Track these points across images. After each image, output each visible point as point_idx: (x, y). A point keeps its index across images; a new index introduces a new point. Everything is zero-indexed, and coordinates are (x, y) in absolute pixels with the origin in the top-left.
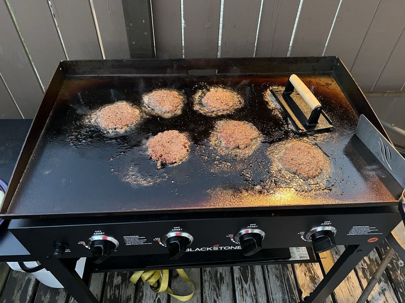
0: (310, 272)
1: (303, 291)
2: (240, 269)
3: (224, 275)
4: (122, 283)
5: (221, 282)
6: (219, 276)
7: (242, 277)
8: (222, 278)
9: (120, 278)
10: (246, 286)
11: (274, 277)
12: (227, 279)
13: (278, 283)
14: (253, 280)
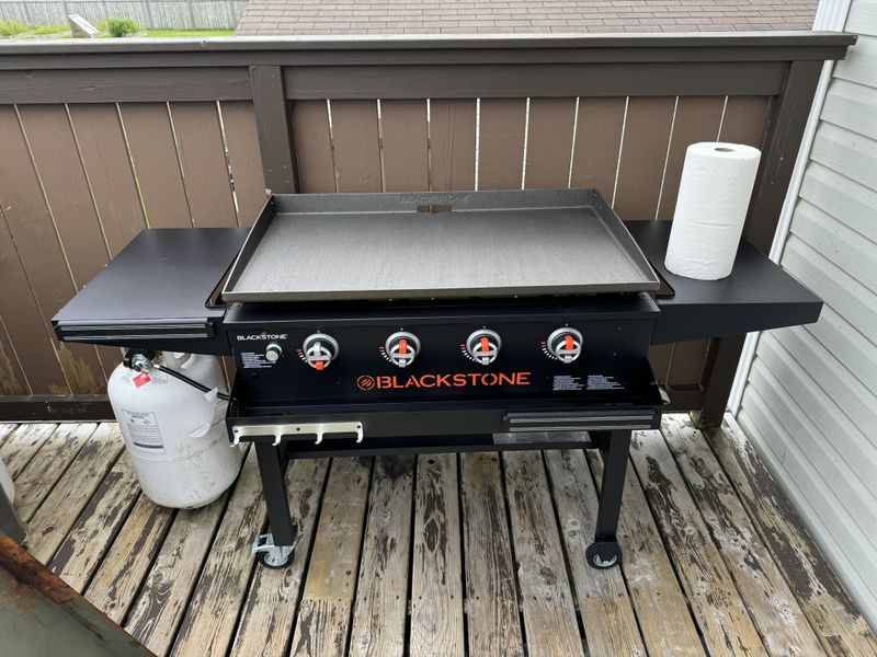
0: (537, 539)
1: (521, 564)
2: (425, 535)
3: (397, 541)
4: (236, 550)
5: (391, 552)
6: (389, 542)
7: (426, 545)
8: (393, 545)
9: (233, 545)
10: (429, 555)
11: (477, 545)
12: (402, 546)
13: (484, 553)
14: (443, 548)
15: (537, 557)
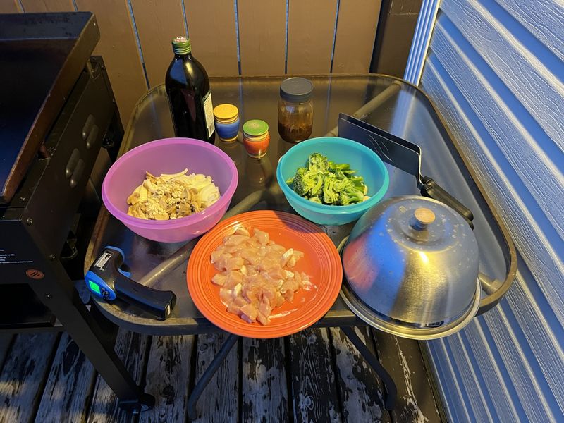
0: (170, 355)
2: (65, 354)
3: (36, 363)
5: (27, 374)
6: (28, 364)
7: (62, 365)
8: (31, 368)
12: (40, 368)
15: (164, 374)
